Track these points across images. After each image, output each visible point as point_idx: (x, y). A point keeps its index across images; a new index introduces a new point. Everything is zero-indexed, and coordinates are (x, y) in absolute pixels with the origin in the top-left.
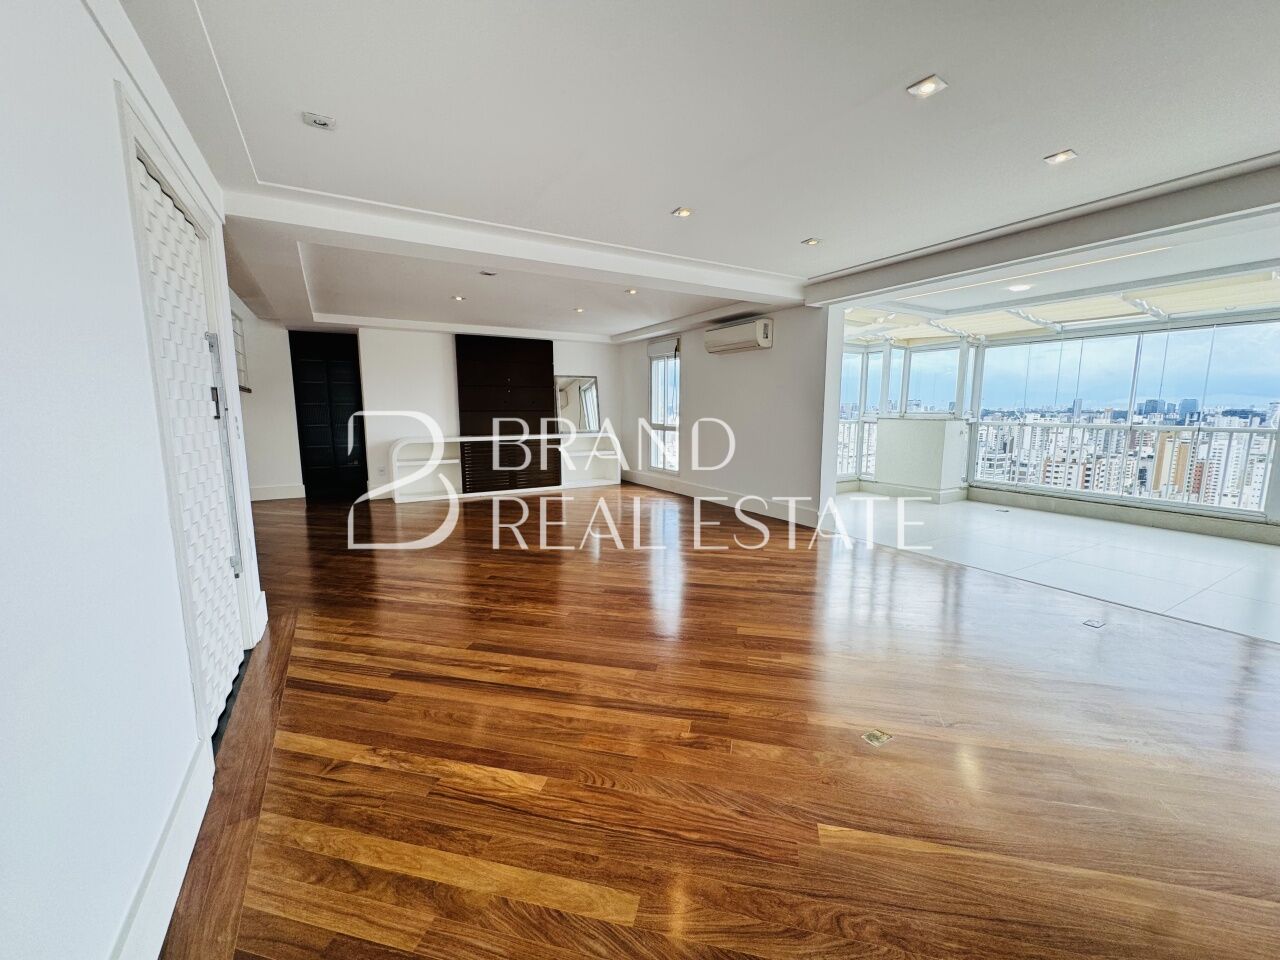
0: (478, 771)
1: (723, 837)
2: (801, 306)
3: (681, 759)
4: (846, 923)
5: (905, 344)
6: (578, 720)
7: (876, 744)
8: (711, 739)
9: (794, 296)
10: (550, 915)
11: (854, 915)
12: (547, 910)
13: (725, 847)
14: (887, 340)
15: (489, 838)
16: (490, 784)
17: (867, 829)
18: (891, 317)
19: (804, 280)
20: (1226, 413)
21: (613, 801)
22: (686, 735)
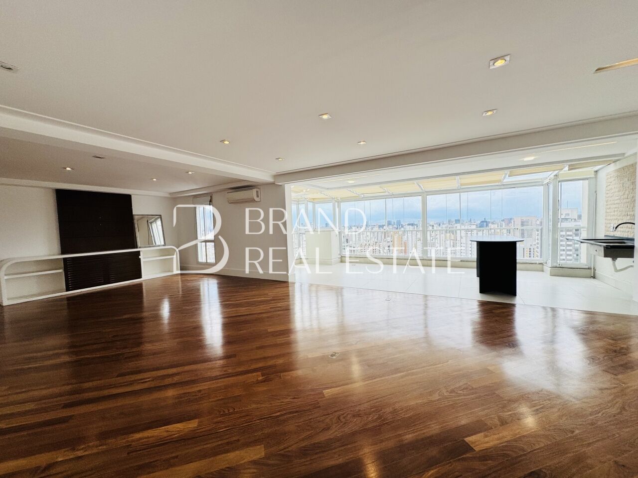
0: (155, 432)
1: (289, 409)
2: (273, 184)
3: (262, 388)
4: (341, 418)
5: (312, 200)
6: (204, 390)
7: (334, 357)
8: (272, 376)
9: (271, 180)
10: (225, 470)
11: (343, 414)
12: (222, 470)
13: (291, 413)
14: (306, 199)
15: (177, 457)
16: (165, 434)
17: (339, 386)
18: (308, 190)
19: (274, 173)
20: (409, 225)
21: (237, 415)
22: (260, 378)
